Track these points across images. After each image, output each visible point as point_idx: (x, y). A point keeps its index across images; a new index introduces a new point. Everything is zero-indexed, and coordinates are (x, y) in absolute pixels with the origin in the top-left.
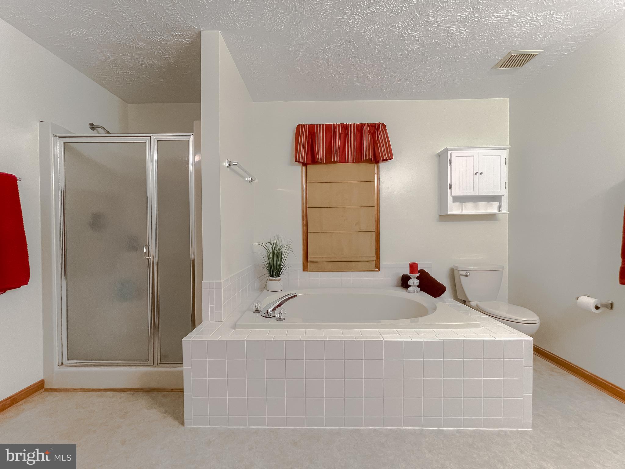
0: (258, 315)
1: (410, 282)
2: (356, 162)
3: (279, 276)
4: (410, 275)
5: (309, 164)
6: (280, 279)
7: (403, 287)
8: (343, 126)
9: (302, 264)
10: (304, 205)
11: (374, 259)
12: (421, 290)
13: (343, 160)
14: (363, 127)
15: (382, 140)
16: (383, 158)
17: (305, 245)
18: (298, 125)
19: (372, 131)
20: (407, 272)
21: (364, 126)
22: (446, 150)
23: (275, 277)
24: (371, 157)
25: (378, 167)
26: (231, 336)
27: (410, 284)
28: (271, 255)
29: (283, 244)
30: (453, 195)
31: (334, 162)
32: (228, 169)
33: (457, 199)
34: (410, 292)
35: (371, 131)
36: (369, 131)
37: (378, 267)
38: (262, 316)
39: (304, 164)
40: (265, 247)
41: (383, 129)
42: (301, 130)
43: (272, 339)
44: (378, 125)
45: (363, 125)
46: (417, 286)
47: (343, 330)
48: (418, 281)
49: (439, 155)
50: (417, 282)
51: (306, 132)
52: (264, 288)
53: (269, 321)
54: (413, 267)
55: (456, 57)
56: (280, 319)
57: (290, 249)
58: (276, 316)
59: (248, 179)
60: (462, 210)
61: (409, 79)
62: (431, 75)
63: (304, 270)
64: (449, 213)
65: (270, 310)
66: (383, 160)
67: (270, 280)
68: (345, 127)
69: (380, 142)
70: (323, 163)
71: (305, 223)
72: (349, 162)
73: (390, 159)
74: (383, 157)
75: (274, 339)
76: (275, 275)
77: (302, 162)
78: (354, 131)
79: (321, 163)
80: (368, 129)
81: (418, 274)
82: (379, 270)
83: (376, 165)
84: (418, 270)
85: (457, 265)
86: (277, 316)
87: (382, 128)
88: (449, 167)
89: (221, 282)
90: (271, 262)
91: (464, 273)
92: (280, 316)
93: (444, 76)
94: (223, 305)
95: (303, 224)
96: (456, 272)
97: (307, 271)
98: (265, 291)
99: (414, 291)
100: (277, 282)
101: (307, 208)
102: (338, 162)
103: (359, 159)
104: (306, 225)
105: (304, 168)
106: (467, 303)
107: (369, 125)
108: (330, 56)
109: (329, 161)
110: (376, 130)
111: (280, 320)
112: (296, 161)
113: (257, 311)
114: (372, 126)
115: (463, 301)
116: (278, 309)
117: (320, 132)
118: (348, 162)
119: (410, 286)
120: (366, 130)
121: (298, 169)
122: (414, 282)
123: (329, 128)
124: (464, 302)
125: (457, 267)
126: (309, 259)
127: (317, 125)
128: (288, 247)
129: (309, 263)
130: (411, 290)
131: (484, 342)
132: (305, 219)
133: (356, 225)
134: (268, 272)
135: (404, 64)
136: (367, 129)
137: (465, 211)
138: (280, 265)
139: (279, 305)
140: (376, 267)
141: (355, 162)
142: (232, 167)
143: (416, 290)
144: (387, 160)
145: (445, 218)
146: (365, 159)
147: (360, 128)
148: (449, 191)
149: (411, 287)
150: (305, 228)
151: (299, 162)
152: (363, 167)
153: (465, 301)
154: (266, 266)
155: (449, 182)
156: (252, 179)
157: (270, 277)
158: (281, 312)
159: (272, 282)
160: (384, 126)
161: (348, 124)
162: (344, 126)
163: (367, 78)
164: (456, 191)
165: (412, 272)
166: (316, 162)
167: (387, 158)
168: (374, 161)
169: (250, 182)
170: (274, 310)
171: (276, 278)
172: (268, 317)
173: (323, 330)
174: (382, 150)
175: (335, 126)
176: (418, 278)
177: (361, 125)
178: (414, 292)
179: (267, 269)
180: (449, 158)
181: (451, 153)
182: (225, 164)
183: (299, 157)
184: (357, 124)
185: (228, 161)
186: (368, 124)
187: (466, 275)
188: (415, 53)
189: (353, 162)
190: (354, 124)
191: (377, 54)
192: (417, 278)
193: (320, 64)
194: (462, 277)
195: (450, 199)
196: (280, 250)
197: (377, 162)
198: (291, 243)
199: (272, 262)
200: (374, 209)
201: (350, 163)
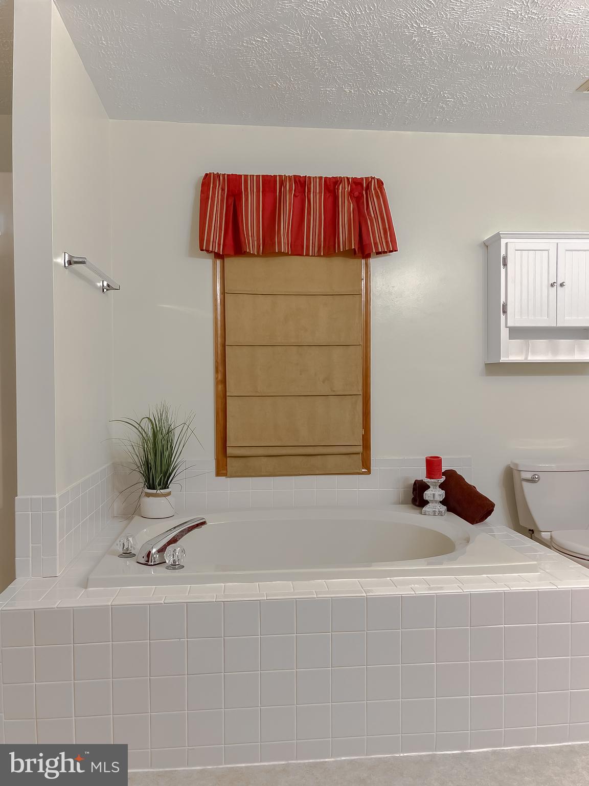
0: (130, 562)
1: (428, 495)
2: (325, 255)
3: (166, 486)
4: (426, 480)
5: (229, 256)
6: (169, 494)
7: (416, 505)
8: (297, 181)
9: (214, 461)
10: (219, 339)
11: (360, 449)
12: (449, 510)
13: (297, 249)
14: (338, 183)
15: (375, 212)
16: (378, 248)
17: (221, 422)
18: (206, 175)
19: (356, 194)
20: (421, 475)
21: (341, 181)
22: (497, 238)
23: (158, 488)
24: (353, 248)
25: (367, 265)
26: (80, 600)
27: (427, 499)
28: (151, 445)
29: (176, 420)
30: (509, 324)
31: (281, 254)
32: (67, 271)
33: (516, 333)
34: (427, 513)
35: (353, 194)
36: (351, 193)
37: (366, 464)
38: (138, 562)
39: (217, 256)
40: (138, 427)
41: (378, 191)
42: (212, 186)
43: (162, 600)
44: (369, 181)
45: (338, 181)
46: (441, 502)
47: (294, 583)
48: (443, 492)
49: (486, 245)
50: (440, 494)
51: (223, 190)
52: (132, 512)
53: (152, 571)
54: (433, 465)
55: (509, 68)
56: (174, 566)
57: (189, 431)
58: (167, 562)
59: (101, 285)
60: (527, 355)
61: (427, 98)
62: (467, 92)
63: (218, 474)
64: (503, 359)
65: (154, 551)
66: (378, 253)
67: (148, 495)
68: (301, 183)
69: (371, 216)
70: (258, 255)
71: (220, 377)
72: (311, 254)
73: (392, 251)
74: (376, 247)
75: (166, 602)
76: (159, 485)
77: (215, 252)
78: (320, 192)
79: (253, 255)
80: (348, 189)
81: (443, 479)
82: (369, 472)
83: (363, 261)
84: (443, 471)
85: (517, 461)
86: (169, 560)
87: (375, 189)
88: (503, 271)
89: (55, 499)
90: (149, 456)
91: (528, 476)
92: (174, 561)
93: (492, 95)
94: (58, 543)
95: (216, 378)
96: (515, 472)
97: (225, 475)
98: (137, 518)
99: (434, 511)
100: (162, 500)
101: (224, 346)
102: (287, 254)
103: (330, 248)
104: (222, 381)
105: (218, 262)
106: (536, 534)
107: (350, 180)
108: (272, 52)
109: (268, 249)
110: (364, 192)
111: (174, 569)
112: (202, 250)
113: (127, 554)
114: (357, 183)
115: (530, 530)
116: (170, 549)
117: (252, 191)
118: (307, 255)
119: (427, 502)
120: (343, 190)
121: (206, 264)
122: (434, 495)
123: (269, 183)
124: (531, 533)
125: (517, 465)
126: (229, 451)
127: (246, 176)
128: (186, 427)
129: (228, 458)
130: (428, 510)
131: (539, 593)
132: (220, 368)
133: (324, 382)
134: (142, 480)
135: (415, 73)
136: (346, 189)
137: (532, 358)
138: (169, 465)
139: (174, 541)
140: (363, 465)
141: (322, 254)
142: (75, 266)
143: (437, 510)
144: (385, 252)
145: (496, 368)
146: (342, 250)
147: (331, 185)
148: (503, 317)
149: (430, 504)
150: (220, 387)
151: (208, 251)
152: (338, 265)
153: (532, 531)
154: (139, 465)
155: (503, 300)
156: (108, 285)
157: (148, 488)
158: (177, 554)
159: (151, 498)
160: (380, 183)
161: (309, 177)
162: (300, 181)
163: (345, 91)
164: (515, 318)
165: (430, 474)
166: (243, 252)
167: (386, 250)
168: (360, 255)
169: (105, 290)
170: (162, 550)
171: (161, 491)
172: (150, 563)
173: (257, 583)
174: (375, 233)
175: (283, 179)
176: (442, 486)
177: (334, 180)
178: (435, 513)
179: (141, 473)
180: (503, 253)
181: (507, 244)
182: (60, 260)
183: (208, 241)
184: (326, 178)
185: (67, 255)
186: (348, 179)
187: (532, 481)
188: (434, 56)
189: (319, 255)
190: (321, 178)
191: (363, 55)
192: (440, 487)
193: (252, 63)
194: (525, 484)
195: (504, 333)
196: (168, 433)
197: (367, 256)
198: (191, 419)
199: (151, 457)
200: (359, 351)
201: (312, 256)
